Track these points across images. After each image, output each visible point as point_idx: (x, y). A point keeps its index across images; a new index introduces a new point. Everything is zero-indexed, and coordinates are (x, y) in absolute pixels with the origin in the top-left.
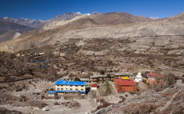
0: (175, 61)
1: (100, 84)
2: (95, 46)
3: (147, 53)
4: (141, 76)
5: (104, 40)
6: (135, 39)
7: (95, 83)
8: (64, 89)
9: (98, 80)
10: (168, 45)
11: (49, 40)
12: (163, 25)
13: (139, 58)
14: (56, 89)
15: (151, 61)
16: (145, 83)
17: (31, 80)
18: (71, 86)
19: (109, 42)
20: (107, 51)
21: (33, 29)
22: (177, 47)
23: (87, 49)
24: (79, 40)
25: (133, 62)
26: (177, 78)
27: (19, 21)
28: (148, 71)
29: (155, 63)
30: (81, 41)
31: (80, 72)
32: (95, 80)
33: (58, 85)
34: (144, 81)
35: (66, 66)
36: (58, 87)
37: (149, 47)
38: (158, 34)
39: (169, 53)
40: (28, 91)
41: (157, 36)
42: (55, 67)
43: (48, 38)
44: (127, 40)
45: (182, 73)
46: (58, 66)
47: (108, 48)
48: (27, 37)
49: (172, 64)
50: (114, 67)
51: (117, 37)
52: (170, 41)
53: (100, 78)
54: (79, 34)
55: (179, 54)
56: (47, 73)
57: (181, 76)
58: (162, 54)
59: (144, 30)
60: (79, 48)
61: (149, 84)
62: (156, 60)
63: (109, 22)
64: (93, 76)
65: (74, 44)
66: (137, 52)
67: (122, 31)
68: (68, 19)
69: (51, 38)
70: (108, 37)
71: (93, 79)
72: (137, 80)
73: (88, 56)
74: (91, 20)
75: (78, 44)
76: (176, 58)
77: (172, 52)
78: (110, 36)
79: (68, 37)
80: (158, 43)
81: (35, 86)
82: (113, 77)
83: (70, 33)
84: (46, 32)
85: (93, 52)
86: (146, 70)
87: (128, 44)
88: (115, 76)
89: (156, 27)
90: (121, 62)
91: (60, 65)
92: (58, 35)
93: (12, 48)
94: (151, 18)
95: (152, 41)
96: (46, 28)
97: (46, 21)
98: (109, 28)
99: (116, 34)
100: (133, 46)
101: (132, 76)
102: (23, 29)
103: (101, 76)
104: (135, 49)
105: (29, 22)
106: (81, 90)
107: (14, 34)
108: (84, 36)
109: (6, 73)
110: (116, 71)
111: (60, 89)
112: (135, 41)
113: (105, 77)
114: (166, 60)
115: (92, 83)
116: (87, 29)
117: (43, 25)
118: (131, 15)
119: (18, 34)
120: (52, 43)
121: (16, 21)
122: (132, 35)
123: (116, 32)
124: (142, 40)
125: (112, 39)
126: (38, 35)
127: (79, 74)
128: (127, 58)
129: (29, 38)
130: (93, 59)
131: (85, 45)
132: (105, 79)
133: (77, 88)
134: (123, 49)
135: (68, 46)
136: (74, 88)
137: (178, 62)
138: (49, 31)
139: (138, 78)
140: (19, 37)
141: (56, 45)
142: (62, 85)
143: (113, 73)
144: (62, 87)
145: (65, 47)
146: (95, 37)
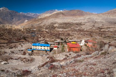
0: (105, 34)
1: (60, 46)
2: (64, 26)
3: (90, 30)
4: (84, 42)
5: (68, 23)
6: (84, 23)
7: (57, 45)
8: (37, 48)
9: (59, 43)
10: (101, 27)
11: (41, 23)
12: (99, 16)
13: (85, 32)
14: (33, 48)
15: (92, 34)
16: (86, 46)
17: (21, 43)
18: (41, 46)
19: (71, 25)
20: (69, 29)
21: (34, 18)
22: (106, 27)
23: (59, 28)
24: (56, 23)
25: (82, 34)
26: (105, 44)
27: (27, 14)
28: (89, 39)
29: (94, 35)
30: (56, 24)
31: (51, 39)
32: (57, 43)
33: (34, 46)
34: (85, 45)
35: (45, 36)
36: (34, 47)
37: (91, 28)
38: (96, 21)
39: (102, 30)
40: (17, 49)
41: (96, 22)
42: (39, 36)
43: (40, 22)
44: (80, 24)
45: (109, 41)
46: (41, 36)
47: (70, 27)
48: (30, 22)
49: (103, 36)
50: (70, 37)
51: (75, 22)
52: (103, 25)
53: (60, 42)
54: (56, 20)
55: (107, 31)
56: (33, 39)
57: (108, 42)
58: (98, 31)
59: (89, 18)
60: (55, 27)
61: (88, 47)
62: (94, 34)
63: (71, 15)
64: (56, 41)
65: (53, 25)
66: (85, 30)
67: (78, 19)
68: (51, 13)
69: (42, 22)
70: (70, 22)
71: (56, 43)
72: (82, 44)
73: (59, 31)
74: (63, 14)
75: (55, 25)
76: (105, 33)
77: (104, 30)
78: (72, 21)
79: (50, 22)
80: (96, 25)
81: (22, 46)
82: (68, 42)
83: (51, 20)
84: (39, 19)
85: (62, 30)
86: (88, 39)
87: (80, 26)
88: (69, 42)
89: (96, 17)
90: (75, 34)
91: (42, 35)
92: (45, 21)
93: (22, 27)
94: (93, 13)
95: (93, 24)
96: (40, 17)
97: (40, 14)
98: (71, 17)
99: (75, 20)
100: (83, 27)
101: (79, 42)
102: (29, 18)
103: (61, 41)
104: (84, 28)
105: (32, 14)
106: (47, 49)
107: (24, 21)
108: (58, 22)
109: (11, 39)
110: (71, 39)
111: (35, 48)
112: (84, 24)
113: (63, 42)
114: (100, 34)
115: (55, 45)
116: (60, 18)
117: (39, 16)
118: (83, 12)
119: (26, 21)
120: (42, 25)
121: (26, 14)
122: (83, 21)
123: (75, 19)
124: (88, 24)
125: (73, 23)
126: (35, 21)
127: (50, 40)
128: (79, 32)
129: (31, 22)
130: (61, 32)
131: (58, 26)
132: (63, 43)
133: (44, 48)
134: (78, 28)
135: (50, 26)
136: (43, 48)
137: (106, 35)
138: (41, 19)
139: (83, 43)
140: (27, 22)
141: (44, 26)
142: (36, 46)
143: (68, 40)
144: (36, 47)
145: (48, 27)
146: (64, 22)
